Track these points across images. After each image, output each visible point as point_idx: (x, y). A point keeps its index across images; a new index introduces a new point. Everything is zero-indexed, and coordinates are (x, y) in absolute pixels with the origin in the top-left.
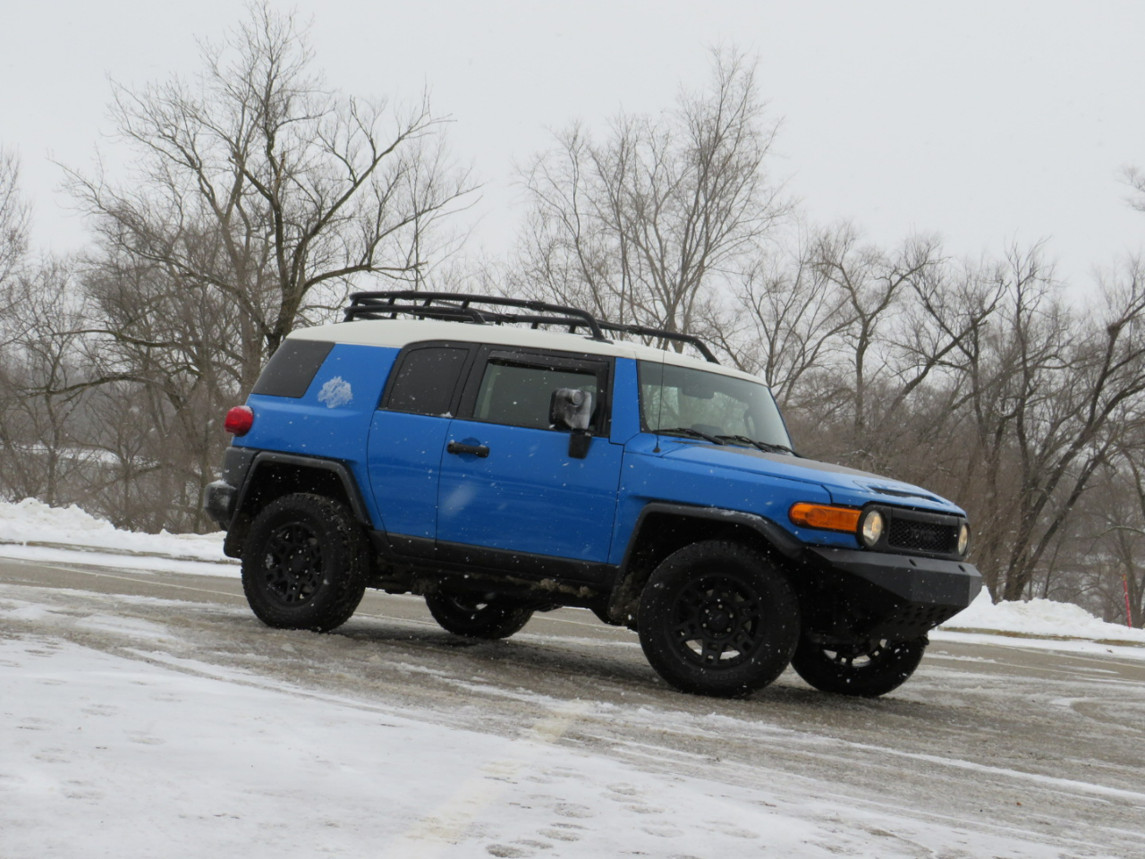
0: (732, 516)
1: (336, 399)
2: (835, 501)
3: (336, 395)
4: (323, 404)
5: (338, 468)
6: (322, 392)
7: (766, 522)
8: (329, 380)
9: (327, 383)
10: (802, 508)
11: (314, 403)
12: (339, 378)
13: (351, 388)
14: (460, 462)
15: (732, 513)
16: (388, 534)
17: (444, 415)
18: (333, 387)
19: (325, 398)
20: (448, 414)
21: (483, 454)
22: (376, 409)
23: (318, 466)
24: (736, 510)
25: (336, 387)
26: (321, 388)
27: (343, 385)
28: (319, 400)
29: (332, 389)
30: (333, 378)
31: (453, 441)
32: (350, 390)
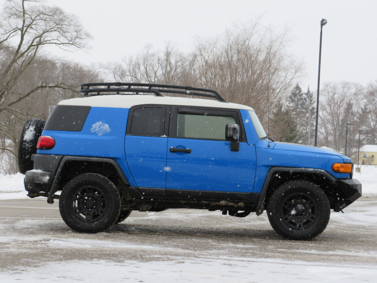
0: (312, 171)
1: (101, 132)
2: (345, 162)
3: (101, 129)
4: (95, 134)
5: (111, 161)
6: (92, 129)
7: (326, 172)
8: (95, 123)
9: (94, 124)
10: (337, 165)
11: (90, 133)
12: (101, 122)
13: (109, 126)
14: (175, 155)
15: (312, 169)
16: (139, 188)
17: (162, 136)
18: (98, 126)
19: (95, 131)
20: (164, 136)
21: (188, 152)
22: (125, 135)
23: (100, 161)
24: (313, 168)
25: (100, 126)
26: (92, 127)
27: (104, 125)
28: (92, 132)
29: (98, 127)
30: (96, 122)
31: (172, 147)
32: (108, 127)
